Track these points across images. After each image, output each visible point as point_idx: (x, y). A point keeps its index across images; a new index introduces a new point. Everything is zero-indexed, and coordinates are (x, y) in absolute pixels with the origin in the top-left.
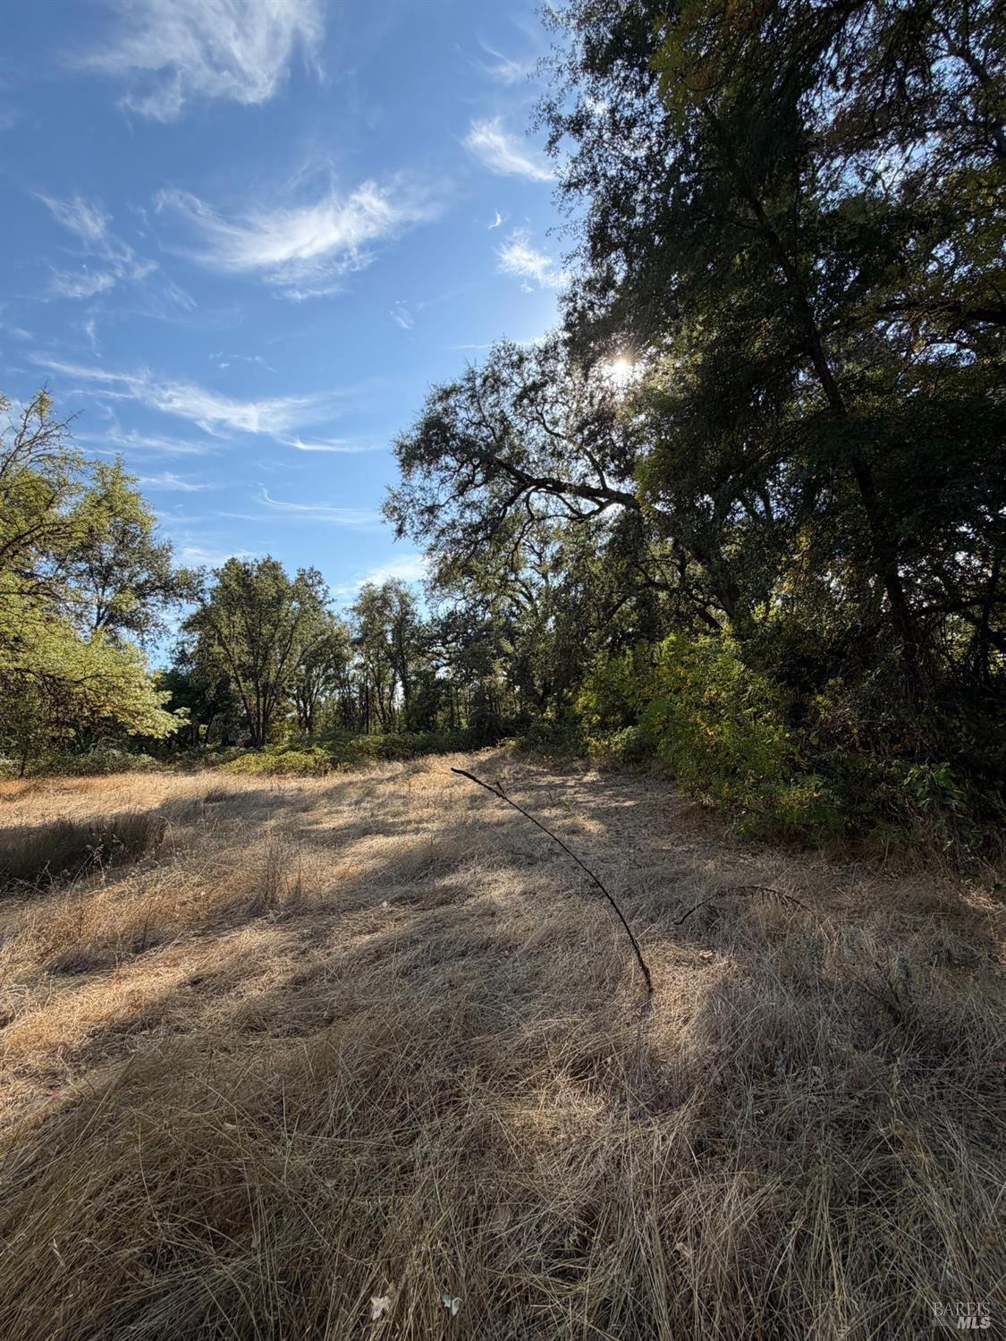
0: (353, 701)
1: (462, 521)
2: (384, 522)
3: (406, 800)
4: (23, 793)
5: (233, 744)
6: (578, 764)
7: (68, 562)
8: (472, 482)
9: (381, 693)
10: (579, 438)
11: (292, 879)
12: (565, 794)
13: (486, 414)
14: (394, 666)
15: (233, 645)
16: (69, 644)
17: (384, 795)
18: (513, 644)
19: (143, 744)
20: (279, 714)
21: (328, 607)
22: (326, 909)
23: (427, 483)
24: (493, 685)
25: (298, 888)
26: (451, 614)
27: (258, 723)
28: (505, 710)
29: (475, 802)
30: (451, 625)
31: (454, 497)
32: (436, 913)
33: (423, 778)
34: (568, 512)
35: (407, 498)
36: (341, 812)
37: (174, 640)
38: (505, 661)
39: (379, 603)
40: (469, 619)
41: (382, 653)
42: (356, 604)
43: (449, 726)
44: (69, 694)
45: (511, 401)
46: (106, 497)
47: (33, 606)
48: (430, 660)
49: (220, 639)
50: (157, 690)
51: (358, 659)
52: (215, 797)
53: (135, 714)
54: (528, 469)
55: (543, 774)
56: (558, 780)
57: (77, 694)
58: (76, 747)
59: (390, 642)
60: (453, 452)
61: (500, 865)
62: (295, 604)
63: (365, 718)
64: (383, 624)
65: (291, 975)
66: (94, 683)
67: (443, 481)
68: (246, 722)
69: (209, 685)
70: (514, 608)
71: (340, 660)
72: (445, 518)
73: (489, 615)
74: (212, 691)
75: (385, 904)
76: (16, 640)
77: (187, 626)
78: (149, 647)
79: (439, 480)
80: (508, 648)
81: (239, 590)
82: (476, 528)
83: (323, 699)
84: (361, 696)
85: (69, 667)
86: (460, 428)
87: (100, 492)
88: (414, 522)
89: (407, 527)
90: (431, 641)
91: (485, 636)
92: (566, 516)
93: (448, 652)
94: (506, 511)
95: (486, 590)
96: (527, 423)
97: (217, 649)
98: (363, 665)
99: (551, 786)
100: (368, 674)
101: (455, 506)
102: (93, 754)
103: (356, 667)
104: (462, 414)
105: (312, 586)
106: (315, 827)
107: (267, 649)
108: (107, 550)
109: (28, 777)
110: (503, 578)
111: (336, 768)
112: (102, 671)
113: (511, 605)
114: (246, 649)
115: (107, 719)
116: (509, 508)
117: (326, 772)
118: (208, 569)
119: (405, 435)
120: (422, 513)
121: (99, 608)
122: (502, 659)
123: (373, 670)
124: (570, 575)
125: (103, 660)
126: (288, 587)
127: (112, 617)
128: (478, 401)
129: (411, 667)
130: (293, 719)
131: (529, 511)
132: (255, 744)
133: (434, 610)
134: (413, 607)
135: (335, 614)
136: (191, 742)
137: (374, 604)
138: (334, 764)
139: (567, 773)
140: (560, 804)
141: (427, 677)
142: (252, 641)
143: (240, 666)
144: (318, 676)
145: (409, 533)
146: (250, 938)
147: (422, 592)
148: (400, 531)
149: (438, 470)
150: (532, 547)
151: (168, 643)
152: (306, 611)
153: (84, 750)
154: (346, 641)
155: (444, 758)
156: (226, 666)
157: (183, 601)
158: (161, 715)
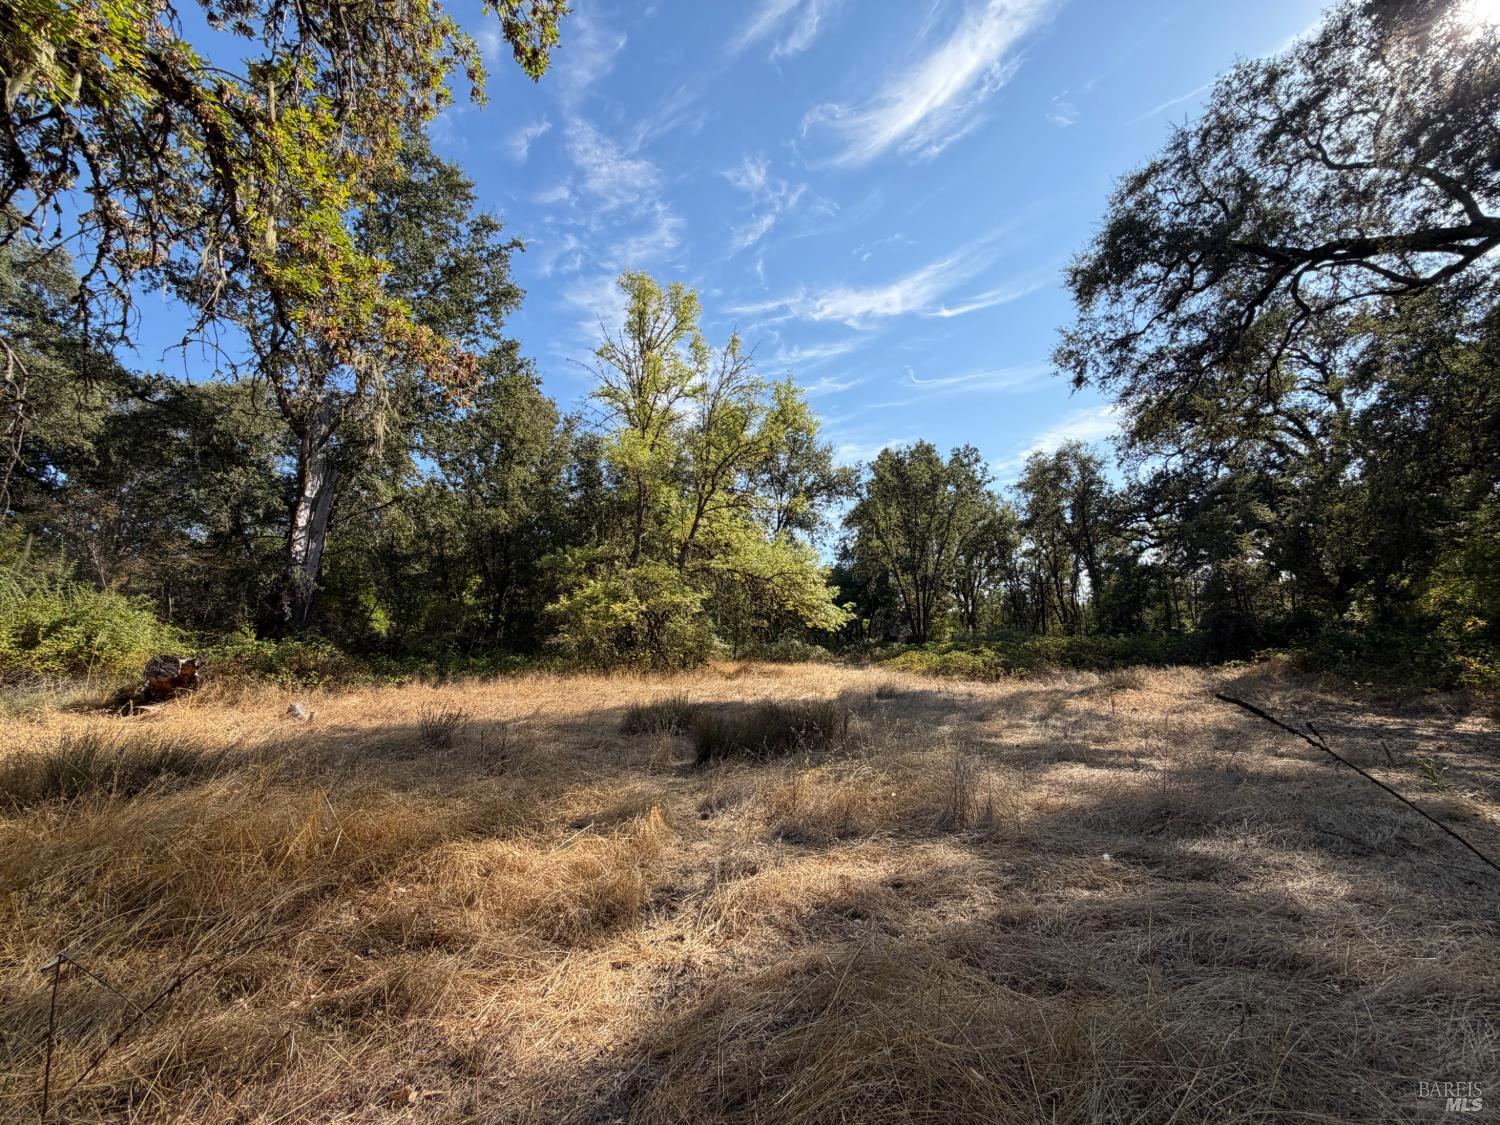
0: (1024, 594)
1: (1174, 346)
2: (1057, 374)
3: (1113, 724)
4: (738, 673)
5: (895, 639)
6: (1437, 700)
7: (755, 475)
8: (1189, 287)
9: (1060, 585)
10: (1408, 156)
11: (980, 797)
12: (1414, 747)
13: (1207, 184)
14: (1077, 550)
15: (890, 538)
16: (761, 546)
17: (1077, 713)
18: (1273, 508)
19: (818, 636)
20: (939, 609)
21: (988, 487)
22: (1025, 843)
23: (1117, 309)
24: (1240, 572)
25: (989, 810)
26: (1159, 476)
27: (918, 619)
28: (1263, 608)
29: (1224, 737)
30: (1160, 490)
31: (1159, 317)
32: (1189, 890)
33: (1131, 697)
34: (1384, 284)
35: (1087, 337)
36: (1023, 727)
37: (837, 536)
38: (1260, 535)
39: (1052, 475)
40: (1189, 480)
41: (1059, 536)
42: (1022, 479)
43: (1164, 628)
44: (763, 590)
45: (1254, 149)
46: (781, 413)
47: (735, 516)
48: (1128, 540)
49: (878, 533)
50: (827, 585)
51: (1027, 545)
52: (886, 693)
53: (810, 608)
54: (1295, 239)
55: (1363, 711)
56: (1393, 723)
57: (768, 589)
58: (770, 637)
59: (1069, 521)
60: (1155, 256)
61: (1295, 844)
62: (950, 488)
63: (1042, 613)
64: (1059, 500)
65: (996, 911)
66: (780, 580)
67: (1139, 300)
68: (906, 617)
69: (870, 579)
70: (1273, 455)
71: (1006, 547)
72: (1144, 348)
73: (1226, 470)
74: (873, 586)
75: (1106, 856)
76: (727, 545)
77: (849, 522)
78: (818, 545)
79: (1134, 300)
80: (1266, 514)
81: (895, 481)
82: (1196, 351)
83: (986, 593)
84: (1033, 589)
85: (761, 566)
86: (1164, 219)
87: (778, 408)
88: (1099, 363)
89: (1089, 372)
90: (1130, 514)
91: (1220, 502)
92: (1382, 292)
93: (1156, 528)
94: (1252, 312)
95: (1221, 434)
96: (1288, 171)
97: (876, 543)
98: (1035, 551)
99: (1376, 732)
100: (1041, 562)
101: (1161, 329)
102: (782, 643)
103: (1025, 554)
104: (1167, 199)
105: (969, 465)
106: (993, 740)
107: (924, 540)
108: (782, 460)
109: (739, 660)
110: (1251, 414)
111: (1009, 673)
112: (785, 569)
113: (1266, 451)
114: (903, 541)
115: (789, 612)
116: (1257, 308)
117: (998, 677)
118: (864, 464)
119: (1080, 256)
120: (1111, 350)
121: (779, 512)
122: (1253, 533)
123: (1047, 557)
124: (1392, 386)
125: (785, 559)
126: (943, 471)
127: (791, 518)
128: (1194, 172)
129: (1101, 550)
130: (955, 614)
131: (1299, 303)
132: (918, 641)
133: (1132, 474)
134: (1100, 474)
135: (996, 494)
136: (856, 636)
137: (1045, 478)
138: (1008, 669)
139: (1414, 713)
140: (1410, 765)
141: (1127, 563)
142: (909, 533)
143: (898, 559)
144: (979, 567)
145: (1092, 379)
146: (946, 854)
147: (1113, 452)
148: (1079, 381)
149: (1130, 287)
150: (1305, 357)
151: (833, 540)
152: (964, 495)
153: (774, 640)
154: (1011, 524)
155: (1162, 671)
156: (885, 560)
157: (844, 498)
158: (832, 609)
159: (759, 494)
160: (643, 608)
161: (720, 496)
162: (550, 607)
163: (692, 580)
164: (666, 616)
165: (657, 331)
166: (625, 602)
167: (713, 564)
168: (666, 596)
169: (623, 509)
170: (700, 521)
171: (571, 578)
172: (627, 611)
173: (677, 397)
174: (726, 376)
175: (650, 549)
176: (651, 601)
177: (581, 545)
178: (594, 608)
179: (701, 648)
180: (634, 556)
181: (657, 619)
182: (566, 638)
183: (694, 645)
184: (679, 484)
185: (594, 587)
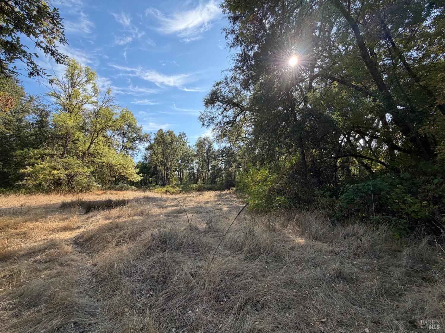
1: (223, 121)
2: (199, 122)
4: (102, 194)
5: (157, 184)
8: (225, 110)
15: (159, 155)
19: (132, 183)
20: (171, 176)
21: (188, 144)
24: (232, 171)
26: (225, 147)
27: (165, 179)
30: (224, 151)
31: (220, 114)
35: (206, 115)
37: (143, 153)
42: (196, 144)
44: (114, 169)
48: (218, 162)
49: (155, 154)
51: (196, 161)
53: (130, 175)
58: (116, 182)
60: (220, 101)
63: (198, 179)
64: (203, 150)
66: (120, 166)
68: (161, 178)
69: (151, 167)
71: (191, 161)
72: (216, 121)
74: (152, 169)
76: (101, 154)
77: (146, 149)
79: (216, 109)
81: (161, 140)
82: (227, 123)
85: (114, 162)
86: (222, 93)
88: (208, 122)
89: (206, 123)
90: (218, 156)
93: (223, 159)
94: (236, 118)
95: (231, 142)
97: (154, 156)
98: (198, 162)
101: (220, 117)
102: (120, 185)
103: (196, 163)
104: (223, 89)
105: (183, 137)
107: (168, 157)
109: (103, 190)
111: (181, 193)
112: (122, 163)
114: (162, 157)
115: (122, 176)
116: (238, 117)
117: (178, 194)
118: (153, 133)
119: (206, 96)
120: (210, 119)
125: (122, 160)
132: (164, 185)
133: (219, 146)
134: (213, 145)
135: (191, 146)
136: (147, 183)
137: (201, 144)
142: (164, 155)
143: (160, 162)
145: (206, 125)
148: (203, 125)
149: (216, 106)
152: (180, 146)
153: (117, 184)
154: (193, 155)
156: (156, 162)
157: (145, 143)
158: (136, 175)
159: (116, 137)
160: (67, 173)
161: (100, 138)
162: (22, 171)
163: (87, 165)
164: (75, 175)
165: (78, 80)
166: (58, 170)
167: (95, 159)
168: (76, 169)
170: (92, 146)
171: (32, 161)
172: (60, 173)
173: (85, 103)
174: (106, 101)
175: (69, 152)
176: (70, 171)
177: (37, 148)
178: (44, 172)
179: (89, 186)
180: (63, 155)
181: (71, 177)
182: (27, 182)
183: (86, 185)
184: (83, 131)
185: (45, 164)
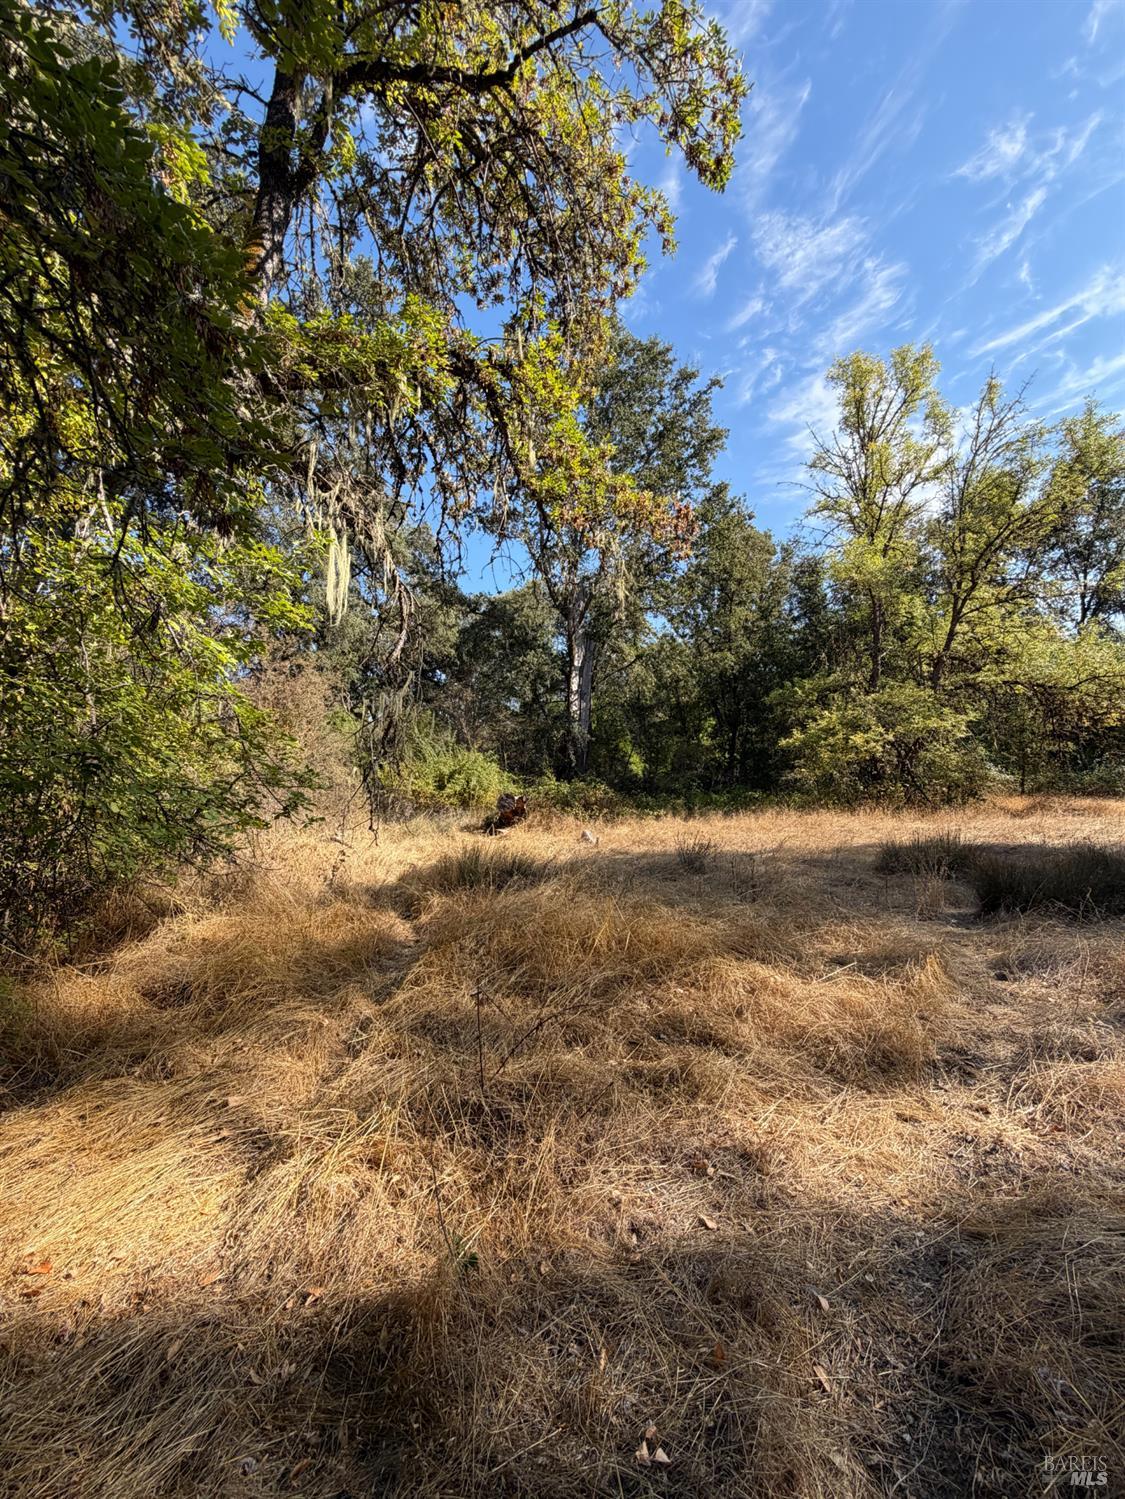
4: (1031, 810)
7: (1039, 555)
16: (1056, 646)
44: (1064, 702)
46: (1077, 460)
47: (1011, 613)
57: (1073, 701)
58: (1080, 763)
66: (1093, 687)
76: (999, 652)
85: (1057, 672)
87: (1072, 455)
102: (1100, 771)
108: (1084, 526)
109: (1030, 793)
112: (1101, 672)
121: (1083, 596)
125: (1100, 657)
127: (1101, 604)
153: (1088, 767)
159: (1048, 578)
160: (891, 737)
161: (984, 592)
162: (783, 742)
163: (953, 699)
164: (920, 744)
165: (880, 415)
166: (867, 732)
167: (981, 677)
168: (918, 722)
169: (854, 630)
170: (958, 629)
171: (803, 711)
172: (871, 741)
173: (914, 485)
174: (983, 437)
175: (892, 670)
176: (900, 729)
177: (809, 676)
178: (831, 740)
179: (971, 779)
180: (873, 680)
181: (909, 749)
182: (803, 773)
183: (962, 776)
184: (924, 589)
185: (830, 717)
